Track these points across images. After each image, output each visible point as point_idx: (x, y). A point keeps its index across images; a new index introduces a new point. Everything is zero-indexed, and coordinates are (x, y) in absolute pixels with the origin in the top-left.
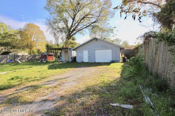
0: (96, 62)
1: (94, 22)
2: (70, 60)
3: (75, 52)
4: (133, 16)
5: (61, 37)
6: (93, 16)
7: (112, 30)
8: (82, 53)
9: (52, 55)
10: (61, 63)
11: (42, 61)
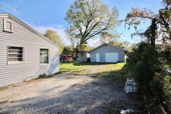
0: (106, 62)
1: (104, 29)
2: (86, 60)
3: (88, 54)
4: (135, 27)
5: (77, 42)
6: (103, 24)
7: (119, 36)
8: (95, 55)
9: (70, 56)
10: (79, 62)
11: (64, 61)
